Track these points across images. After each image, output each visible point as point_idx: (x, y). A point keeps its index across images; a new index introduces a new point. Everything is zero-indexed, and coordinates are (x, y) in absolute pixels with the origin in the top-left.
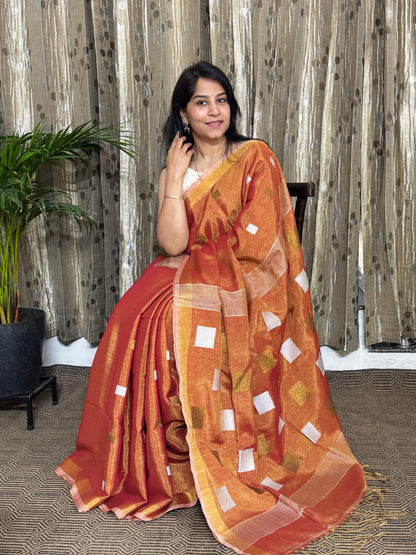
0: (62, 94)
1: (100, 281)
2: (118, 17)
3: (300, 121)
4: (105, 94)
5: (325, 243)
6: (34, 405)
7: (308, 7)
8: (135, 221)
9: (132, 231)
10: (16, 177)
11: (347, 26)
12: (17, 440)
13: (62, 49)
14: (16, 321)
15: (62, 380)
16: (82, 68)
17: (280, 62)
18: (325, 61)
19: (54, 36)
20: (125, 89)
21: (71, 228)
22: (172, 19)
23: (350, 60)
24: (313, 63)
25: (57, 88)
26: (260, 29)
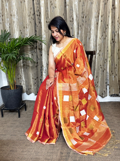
1: (37, 78)
3: (91, 33)
4: (38, 27)
5: (98, 67)
6: (20, 111)
7: (94, 2)
9: (45, 64)
12: (16, 121)
13: (26, 14)
14: (15, 89)
15: (27, 104)
16: (32, 20)
17: (86, 17)
18: (98, 16)
19: (24, 11)
20: (43, 25)
21: (29, 63)
22: (56, 5)
23: (105, 16)
24: (95, 17)
25: (25, 25)
26: (80, 8)
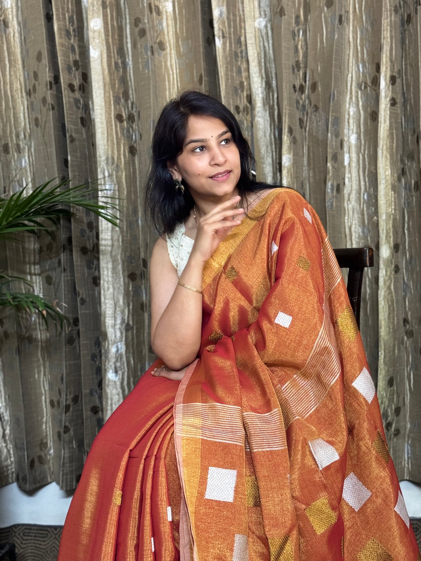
0: (18, 146)
1: (76, 399)
2: (91, 40)
3: (346, 163)
4: (77, 143)
5: (394, 332)
7: (348, 12)
8: (123, 312)
9: (118, 327)
11: (403, 33)
13: (17, 85)
15: (25, 548)
16: (44, 110)
17: (314, 87)
18: (376, 82)
19: (5, 68)
20: (103, 134)
21: (33, 326)
22: (164, 38)
23: (411, 80)
24: (359, 86)
25: (11, 137)
26: (284, 44)
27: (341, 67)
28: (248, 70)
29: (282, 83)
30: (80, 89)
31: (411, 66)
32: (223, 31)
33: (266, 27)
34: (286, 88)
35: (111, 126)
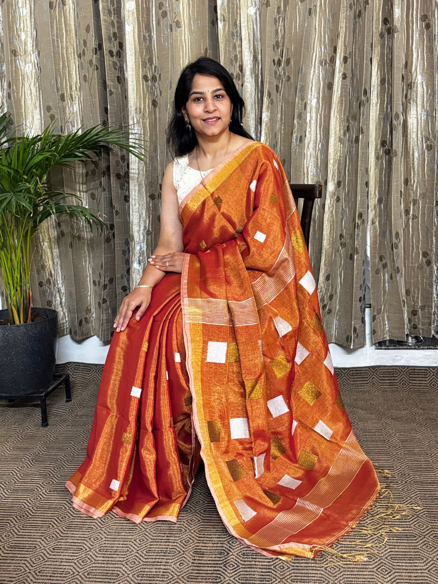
0: (71, 95)
1: (111, 281)
2: (126, 18)
3: (308, 120)
4: (114, 96)
5: (333, 243)
6: (48, 402)
7: (316, 6)
8: (145, 222)
9: (141, 232)
10: (26, 181)
11: (355, 24)
12: (32, 437)
13: (71, 50)
14: (29, 321)
15: (76, 378)
16: (91, 69)
17: (288, 62)
18: (333, 60)
19: (63, 36)
20: (133, 90)
21: (82, 229)
22: (180, 18)
23: (358, 60)
24: (321, 63)
25: (66, 89)
26: (268, 28)
27: (308, 47)
28: (241, 46)
29: (265, 57)
30: (117, 55)
31: (359, 50)
32: (224, 16)
33: (256, 13)
34: (268, 61)
35: (140, 84)
